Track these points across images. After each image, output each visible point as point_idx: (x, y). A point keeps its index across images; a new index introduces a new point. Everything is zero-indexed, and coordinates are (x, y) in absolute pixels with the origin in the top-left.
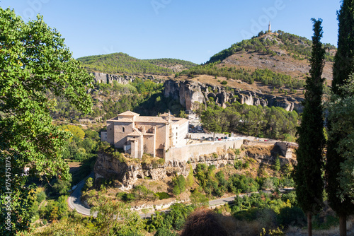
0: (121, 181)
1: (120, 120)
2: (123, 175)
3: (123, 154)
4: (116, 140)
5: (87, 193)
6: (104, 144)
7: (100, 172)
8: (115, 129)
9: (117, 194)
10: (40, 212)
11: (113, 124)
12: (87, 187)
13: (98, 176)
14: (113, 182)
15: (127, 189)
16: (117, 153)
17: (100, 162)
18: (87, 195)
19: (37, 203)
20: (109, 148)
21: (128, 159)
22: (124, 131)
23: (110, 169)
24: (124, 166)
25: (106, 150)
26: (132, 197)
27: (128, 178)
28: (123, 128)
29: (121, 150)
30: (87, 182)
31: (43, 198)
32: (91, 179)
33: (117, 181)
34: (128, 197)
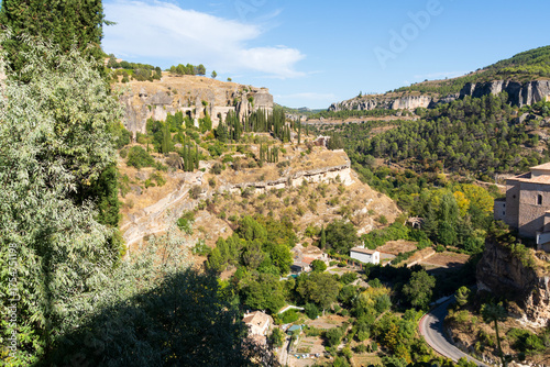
0: (523, 307)
1: (534, 179)
2: (528, 294)
3: (533, 251)
4: (523, 221)
5: (456, 315)
6: (498, 226)
7: (486, 279)
8: (521, 197)
9: (510, 330)
10: (372, 328)
11: (518, 186)
12: (458, 304)
13: (481, 286)
14: (505, 305)
15: (534, 325)
16: (520, 247)
17: (487, 261)
18: (453, 318)
19: (375, 312)
20: (506, 235)
21: (541, 263)
22: (540, 202)
23: (506, 276)
24: (532, 276)
25: (501, 238)
26: (537, 344)
27: (536, 302)
28: (540, 198)
29: (530, 242)
30: (457, 294)
31: (385, 306)
32: (465, 289)
33: (513, 304)
34: (529, 341)
